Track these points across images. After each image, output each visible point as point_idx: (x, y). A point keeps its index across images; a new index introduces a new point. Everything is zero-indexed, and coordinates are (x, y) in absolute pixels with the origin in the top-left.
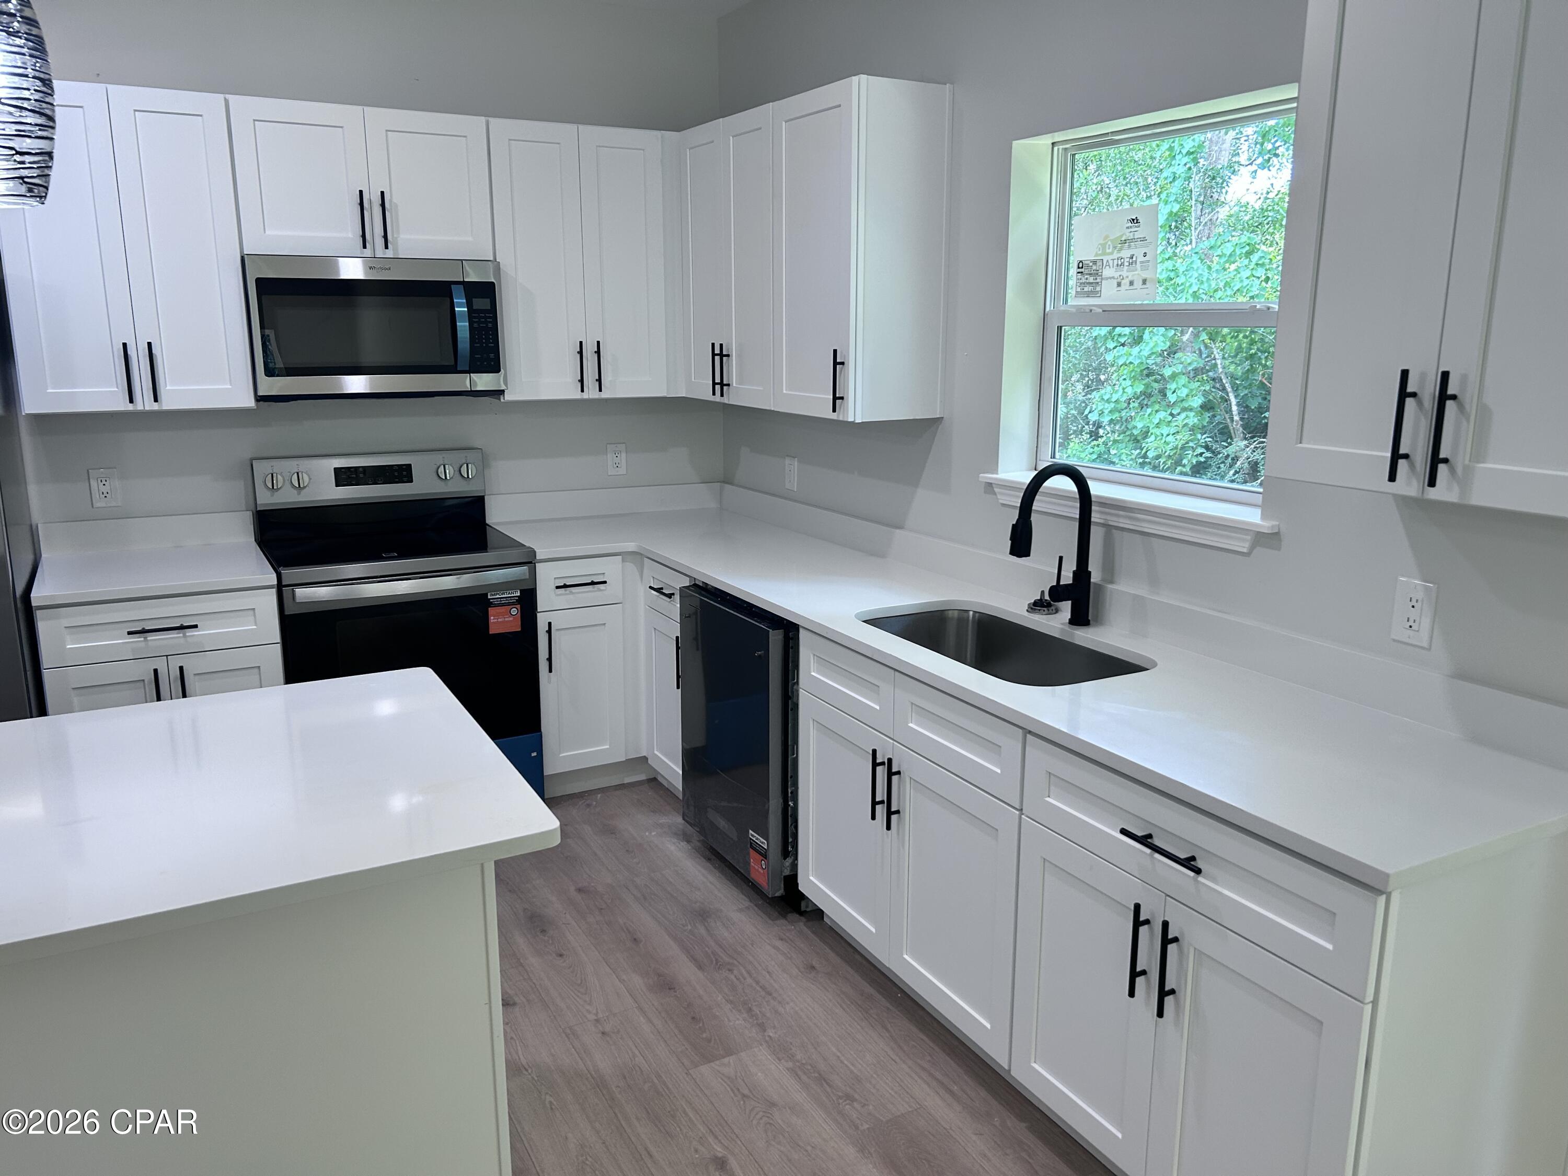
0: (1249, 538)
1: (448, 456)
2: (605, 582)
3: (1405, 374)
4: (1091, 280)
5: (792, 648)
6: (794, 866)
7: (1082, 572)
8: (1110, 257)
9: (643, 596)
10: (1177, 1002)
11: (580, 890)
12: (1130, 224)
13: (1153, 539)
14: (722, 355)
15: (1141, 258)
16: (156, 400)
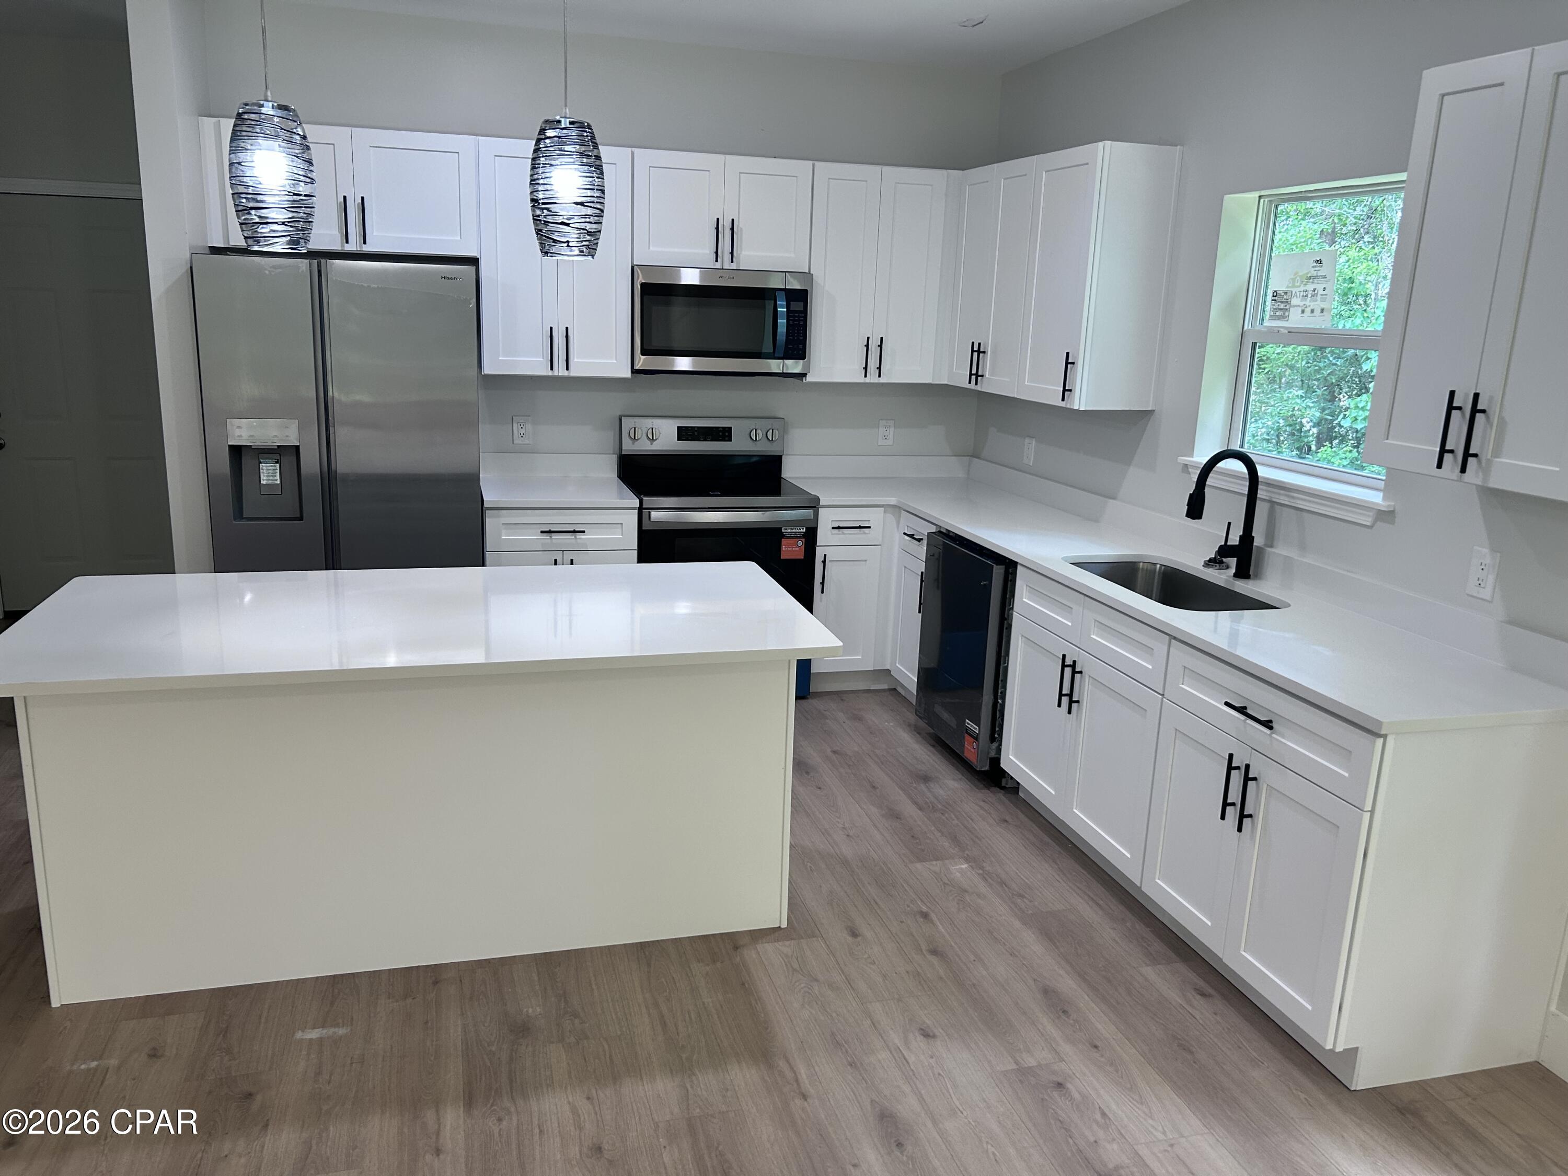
0: (1371, 514)
1: (758, 423)
2: (869, 527)
3: (1452, 394)
4: (1282, 306)
5: (1011, 581)
6: (999, 751)
7: (1247, 537)
8: (1298, 290)
9: (898, 540)
10: (1253, 823)
11: (834, 752)
12: (1315, 264)
13: (1305, 514)
14: (979, 352)
15: (1321, 292)
16: (567, 369)
